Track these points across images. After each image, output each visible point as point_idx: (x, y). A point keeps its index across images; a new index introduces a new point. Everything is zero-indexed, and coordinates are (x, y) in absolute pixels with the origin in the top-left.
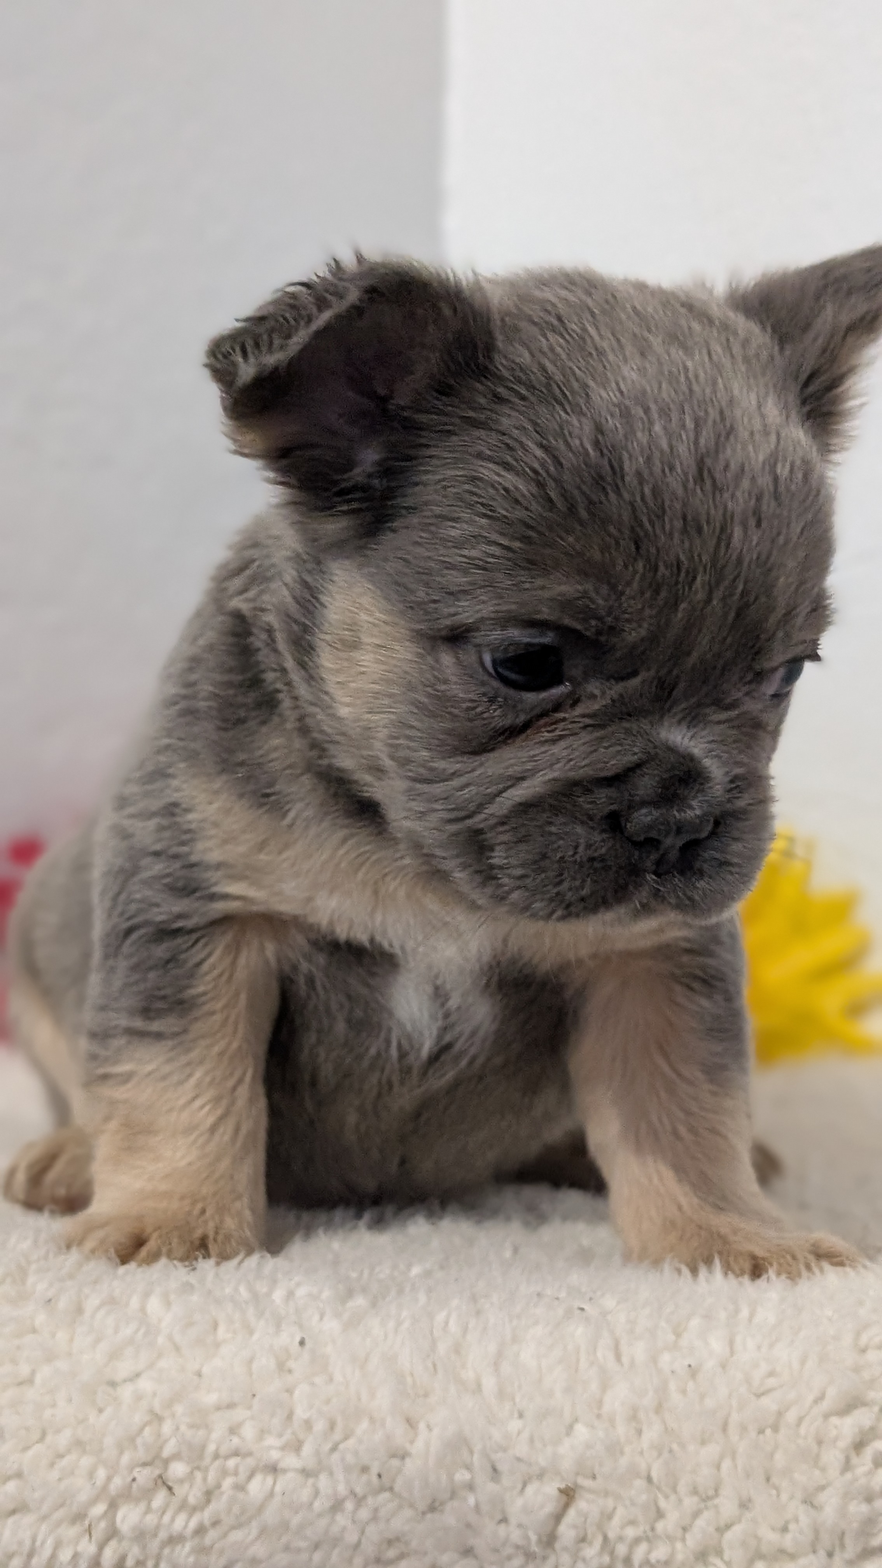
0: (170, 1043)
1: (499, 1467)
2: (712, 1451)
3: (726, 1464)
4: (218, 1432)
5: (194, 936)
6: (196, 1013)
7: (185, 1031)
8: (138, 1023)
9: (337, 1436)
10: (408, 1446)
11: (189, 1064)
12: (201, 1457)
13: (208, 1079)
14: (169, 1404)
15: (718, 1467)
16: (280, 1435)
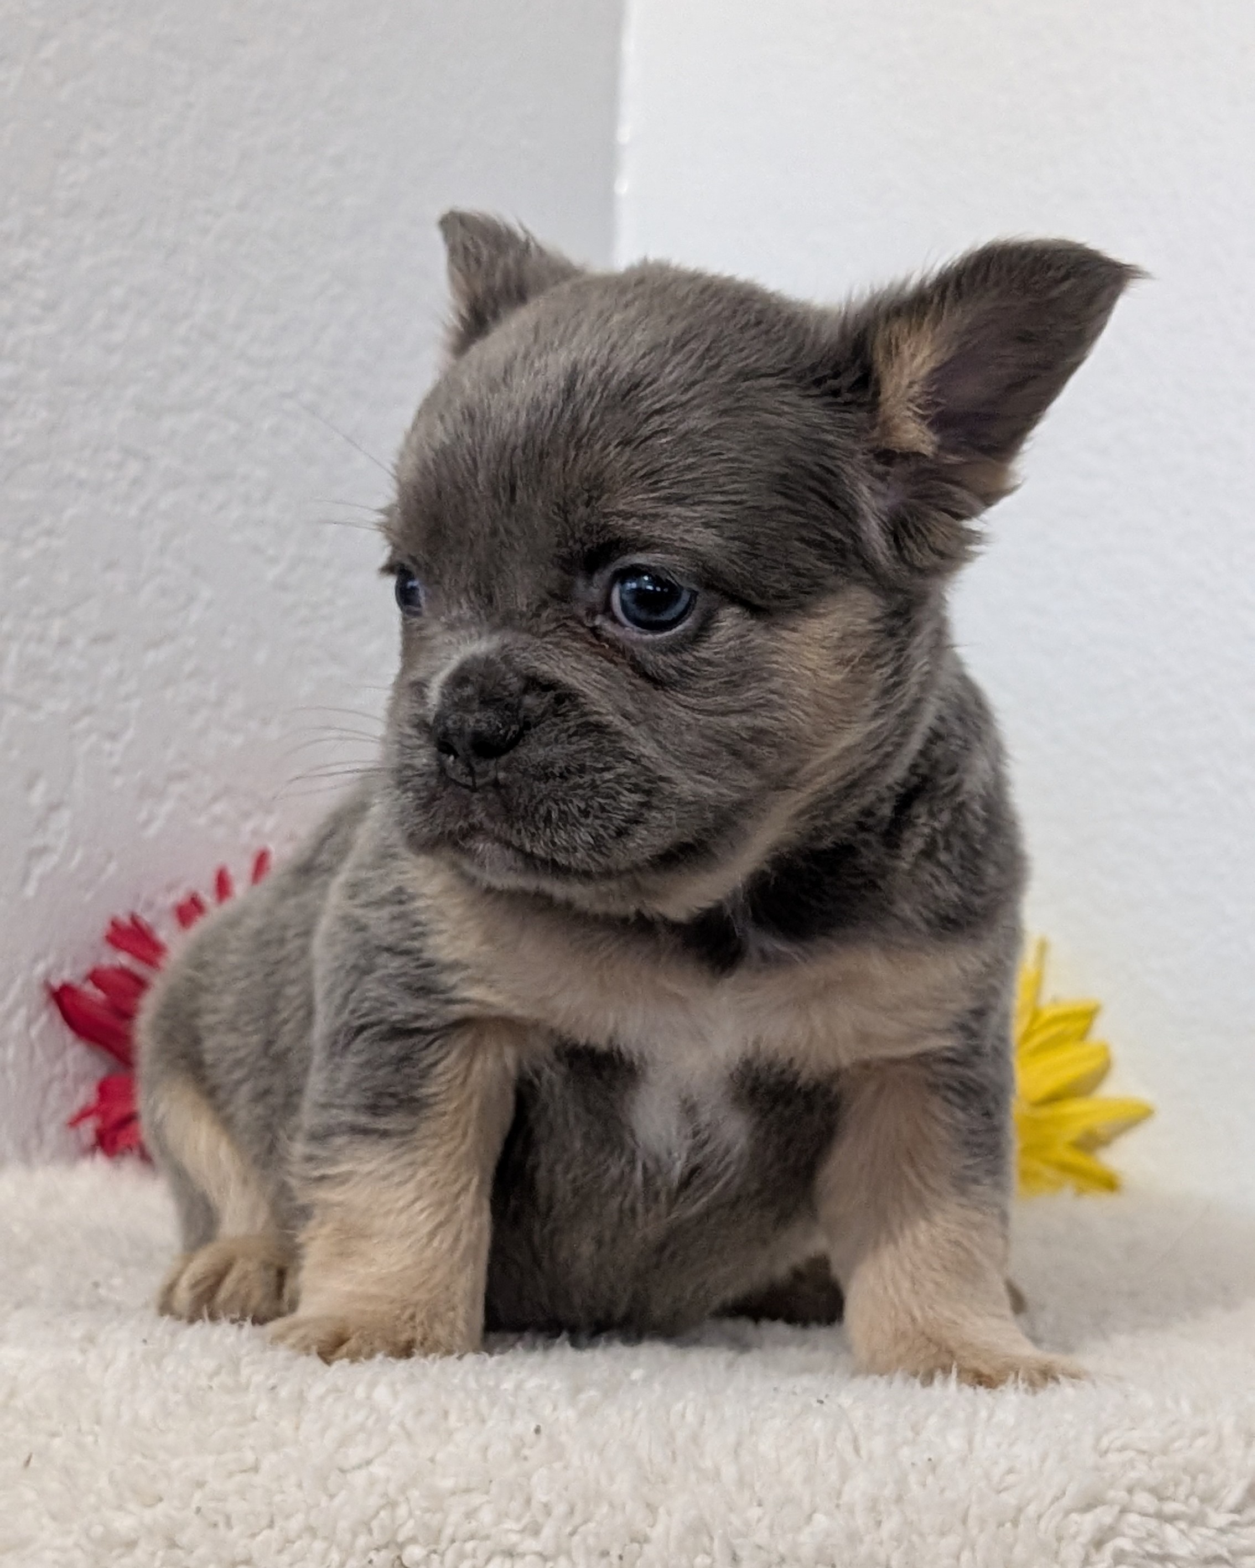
0: (396, 1140)
1: (739, 1552)
2: (952, 1541)
3: (966, 1556)
4: (455, 1517)
5: (431, 1037)
6: (427, 1112)
7: (413, 1131)
8: (363, 1120)
9: (577, 1519)
10: (648, 1529)
11: (411, 1164)
12: (437, 1541)
13: (432, 1179)
14: (403, 1489)
15: (958, 1558)
16: (518, 1519)
